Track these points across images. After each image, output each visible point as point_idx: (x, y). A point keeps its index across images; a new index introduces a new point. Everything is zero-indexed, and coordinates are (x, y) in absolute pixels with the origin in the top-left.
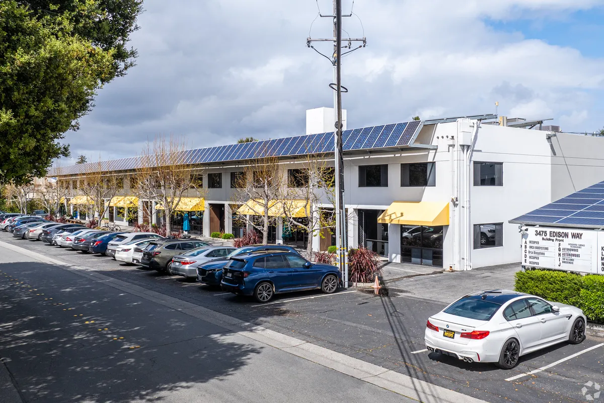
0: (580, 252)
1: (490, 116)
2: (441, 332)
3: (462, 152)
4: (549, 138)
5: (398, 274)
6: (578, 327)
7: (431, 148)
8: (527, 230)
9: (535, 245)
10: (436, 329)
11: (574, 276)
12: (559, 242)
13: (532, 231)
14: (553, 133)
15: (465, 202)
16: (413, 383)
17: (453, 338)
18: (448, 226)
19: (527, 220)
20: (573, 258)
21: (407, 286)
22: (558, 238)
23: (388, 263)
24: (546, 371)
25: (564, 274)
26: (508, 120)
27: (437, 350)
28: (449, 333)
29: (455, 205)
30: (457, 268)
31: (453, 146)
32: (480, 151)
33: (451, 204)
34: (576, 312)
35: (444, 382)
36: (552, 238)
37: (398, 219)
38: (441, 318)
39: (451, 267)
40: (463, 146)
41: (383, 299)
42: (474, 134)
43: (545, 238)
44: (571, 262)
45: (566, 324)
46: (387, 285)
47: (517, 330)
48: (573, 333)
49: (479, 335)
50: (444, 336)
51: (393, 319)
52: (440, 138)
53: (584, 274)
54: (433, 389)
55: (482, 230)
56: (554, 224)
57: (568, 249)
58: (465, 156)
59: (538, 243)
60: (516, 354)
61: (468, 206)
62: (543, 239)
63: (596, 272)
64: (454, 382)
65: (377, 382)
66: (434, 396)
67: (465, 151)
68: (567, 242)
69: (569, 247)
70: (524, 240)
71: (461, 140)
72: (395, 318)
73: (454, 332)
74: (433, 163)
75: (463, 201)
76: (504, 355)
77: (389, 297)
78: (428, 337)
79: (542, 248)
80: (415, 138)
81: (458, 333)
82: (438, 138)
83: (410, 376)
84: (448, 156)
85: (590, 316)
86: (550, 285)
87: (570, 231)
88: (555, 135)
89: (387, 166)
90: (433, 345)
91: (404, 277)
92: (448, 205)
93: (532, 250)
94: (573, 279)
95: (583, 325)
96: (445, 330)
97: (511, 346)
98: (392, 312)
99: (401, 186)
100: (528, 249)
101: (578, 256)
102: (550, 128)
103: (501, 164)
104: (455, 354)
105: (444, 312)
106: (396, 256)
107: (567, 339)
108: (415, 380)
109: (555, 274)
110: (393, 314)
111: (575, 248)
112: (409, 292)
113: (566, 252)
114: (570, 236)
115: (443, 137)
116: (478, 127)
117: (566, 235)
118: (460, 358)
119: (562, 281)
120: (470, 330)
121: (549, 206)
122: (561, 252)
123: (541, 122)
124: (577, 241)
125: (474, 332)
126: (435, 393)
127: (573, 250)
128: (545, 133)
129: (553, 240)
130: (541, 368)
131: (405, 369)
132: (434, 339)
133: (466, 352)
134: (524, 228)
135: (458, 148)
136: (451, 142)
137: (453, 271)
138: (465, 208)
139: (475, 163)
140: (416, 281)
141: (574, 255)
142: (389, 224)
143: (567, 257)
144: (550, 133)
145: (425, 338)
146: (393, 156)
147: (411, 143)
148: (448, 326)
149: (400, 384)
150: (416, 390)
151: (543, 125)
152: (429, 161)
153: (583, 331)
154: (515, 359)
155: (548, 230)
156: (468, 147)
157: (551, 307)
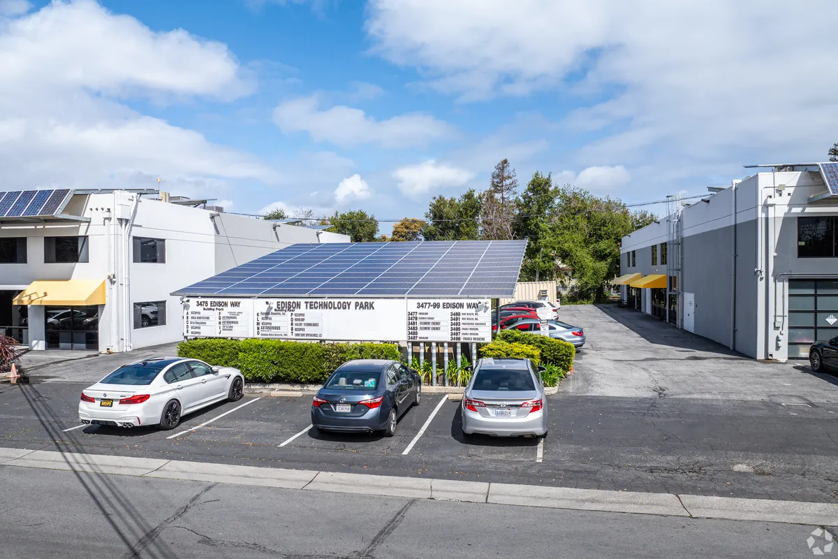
0: (239, 319)
1: (152, 191)
2: (98, 403)
3: (120, 226)
4: (212, 217)
5: (42, 361)
6: (237, 385)
7: (83, 220)
8: (188, 301)
9: (197, 315)
10: (92, 400)
11: (233, 342)
12: (219, 311)
13: (193, 301)
14: (217, 213)
15: (124, 280)
16: (65, 457)
17: (111, 406)
18: (104, 305)
19: (189, 292)
20: (232, 325)
21: (54, 372)
22: (218, 307)
23: (27, 351)
24: (207, 426)
25: (225, 341)
26: (171, 198)
27: (93, 422)
28: (107, 402)
29: (112, 282)
30: (115, 349)
31: (109, 219)
32: (141, 226)
33: (108, 282)
34: (235, 373)
35: (101, 450)
36: (213, 308)
37: (40, 299)
38: (98, 389)
39: (108, 349)
40: (120, 220)
41: (23, 387)
42: (133, 208)
43: (206, 308)
44: (230, 329)
45: (224, 383)
46: (28, 373)
47: (178, 391)
48: (232, 390)
49: (138, 399)
50: (101, 405)
51: (37, 405)
52: (94, 209)
53: (242, 339)
54: (87, 459)
55: (143, 312)
56: (215, 294)
57: (228, 317)
58: (124, 231)
59: (199, 313)
60: (177, 414)
61: (127, 283)
62: (204, 309)
63: (252, 336)
64: (112, 448)
65: (20, 463)
66: (88, 464)
67: (124, 225)
68: (226, 311)
69: (228, 315)
70: (186, 311)
71: (118, 213)
72: (39, 403)
73: (112, 400)
74: (86, 237)
75: (122, 278)
76: (165, 416)
77: (30, 385)
78: (82, 410)
79: (203, 318)
80: (63, 208)
81: (117, 400)
82: (91, 209)
83: (61, 451)
84: (103, 230)
85: (247, 377)
86: (211, 352)
87: (229, 301)
88: (218, 215)
89: (26, 238)
90: (88, 417)
91: (51, 364)
92: (104, 283)
93: (193, 320)
94: (232, 345)
95: (241, 383)
96: (102, 399)
97: (172, 407)
98: (34, 397)
99: (45, 262)
100: (190, 320)
101: (237, 323)
102: (215, 209)
103: (164, 240)
104: (114, 422)
105: (101, 382)
106: (37, 343)
107: (226, 397)
108: (67, 454)
109: (216, 341)
110: (37, 399)
111: (234, 316)
112: (58, 377)
113: (226, 320)
114: (229, 304)
115: (97, 209)
116: (138, 201)
117: (226, 304)
118: (119, 425)
119: (222, 347)
120: (129, 395)
121: (211, 279)
122: (222, 321)
123: (204, 202)
124: (235, 309)
125: (134, 396)
126: (90, 462)
127: (232, 318)
128: (208, 213)
129: (214, 310)
130: (202, 424)
131: (55, 447)
132: (89, 411)
133: (125, 418)
134: (185, 299)
135: (114, 221)
136: (107, 215)
137: (110, 353)
138: (124, 285)
139: (135, 238)
140: (67, 365)
141: (233, 322)
142: (29, 306)
143: (226, 325)
144: (213, 212)
145: (79, 412)
146: (34, 227)
147: (58, 213)
148: (105, 395)
149: (49, 461)
150: (68, 462)
151: (207, 205)
152: (80, 234)
153: (241, 389)
154: (176, 419)
155: (209, 300)
156: (127, 221)
157: (211, 369)
